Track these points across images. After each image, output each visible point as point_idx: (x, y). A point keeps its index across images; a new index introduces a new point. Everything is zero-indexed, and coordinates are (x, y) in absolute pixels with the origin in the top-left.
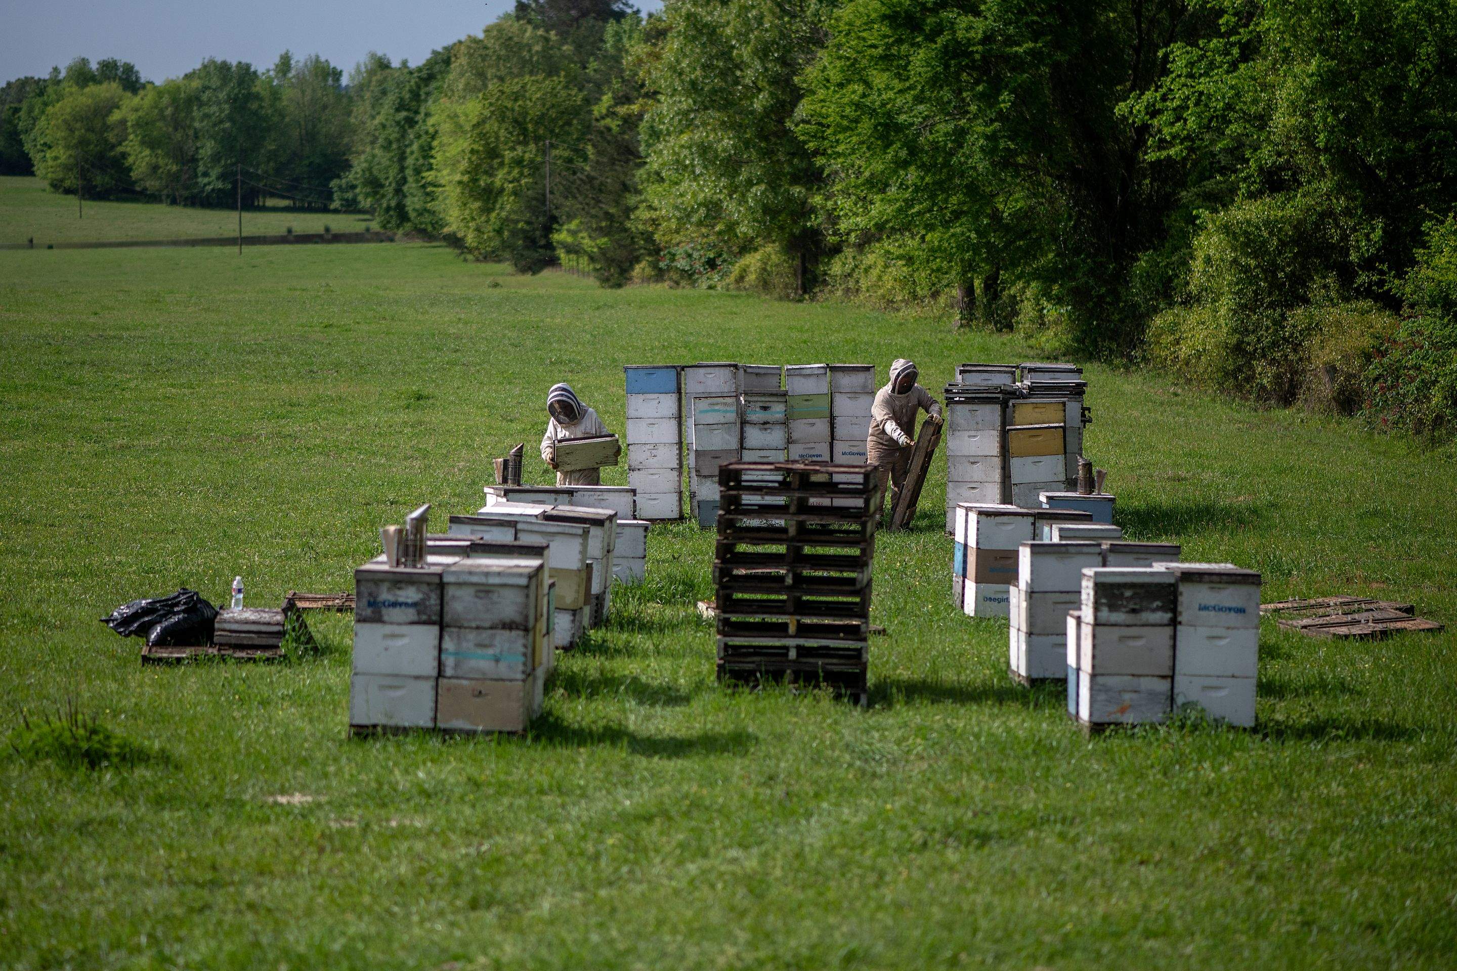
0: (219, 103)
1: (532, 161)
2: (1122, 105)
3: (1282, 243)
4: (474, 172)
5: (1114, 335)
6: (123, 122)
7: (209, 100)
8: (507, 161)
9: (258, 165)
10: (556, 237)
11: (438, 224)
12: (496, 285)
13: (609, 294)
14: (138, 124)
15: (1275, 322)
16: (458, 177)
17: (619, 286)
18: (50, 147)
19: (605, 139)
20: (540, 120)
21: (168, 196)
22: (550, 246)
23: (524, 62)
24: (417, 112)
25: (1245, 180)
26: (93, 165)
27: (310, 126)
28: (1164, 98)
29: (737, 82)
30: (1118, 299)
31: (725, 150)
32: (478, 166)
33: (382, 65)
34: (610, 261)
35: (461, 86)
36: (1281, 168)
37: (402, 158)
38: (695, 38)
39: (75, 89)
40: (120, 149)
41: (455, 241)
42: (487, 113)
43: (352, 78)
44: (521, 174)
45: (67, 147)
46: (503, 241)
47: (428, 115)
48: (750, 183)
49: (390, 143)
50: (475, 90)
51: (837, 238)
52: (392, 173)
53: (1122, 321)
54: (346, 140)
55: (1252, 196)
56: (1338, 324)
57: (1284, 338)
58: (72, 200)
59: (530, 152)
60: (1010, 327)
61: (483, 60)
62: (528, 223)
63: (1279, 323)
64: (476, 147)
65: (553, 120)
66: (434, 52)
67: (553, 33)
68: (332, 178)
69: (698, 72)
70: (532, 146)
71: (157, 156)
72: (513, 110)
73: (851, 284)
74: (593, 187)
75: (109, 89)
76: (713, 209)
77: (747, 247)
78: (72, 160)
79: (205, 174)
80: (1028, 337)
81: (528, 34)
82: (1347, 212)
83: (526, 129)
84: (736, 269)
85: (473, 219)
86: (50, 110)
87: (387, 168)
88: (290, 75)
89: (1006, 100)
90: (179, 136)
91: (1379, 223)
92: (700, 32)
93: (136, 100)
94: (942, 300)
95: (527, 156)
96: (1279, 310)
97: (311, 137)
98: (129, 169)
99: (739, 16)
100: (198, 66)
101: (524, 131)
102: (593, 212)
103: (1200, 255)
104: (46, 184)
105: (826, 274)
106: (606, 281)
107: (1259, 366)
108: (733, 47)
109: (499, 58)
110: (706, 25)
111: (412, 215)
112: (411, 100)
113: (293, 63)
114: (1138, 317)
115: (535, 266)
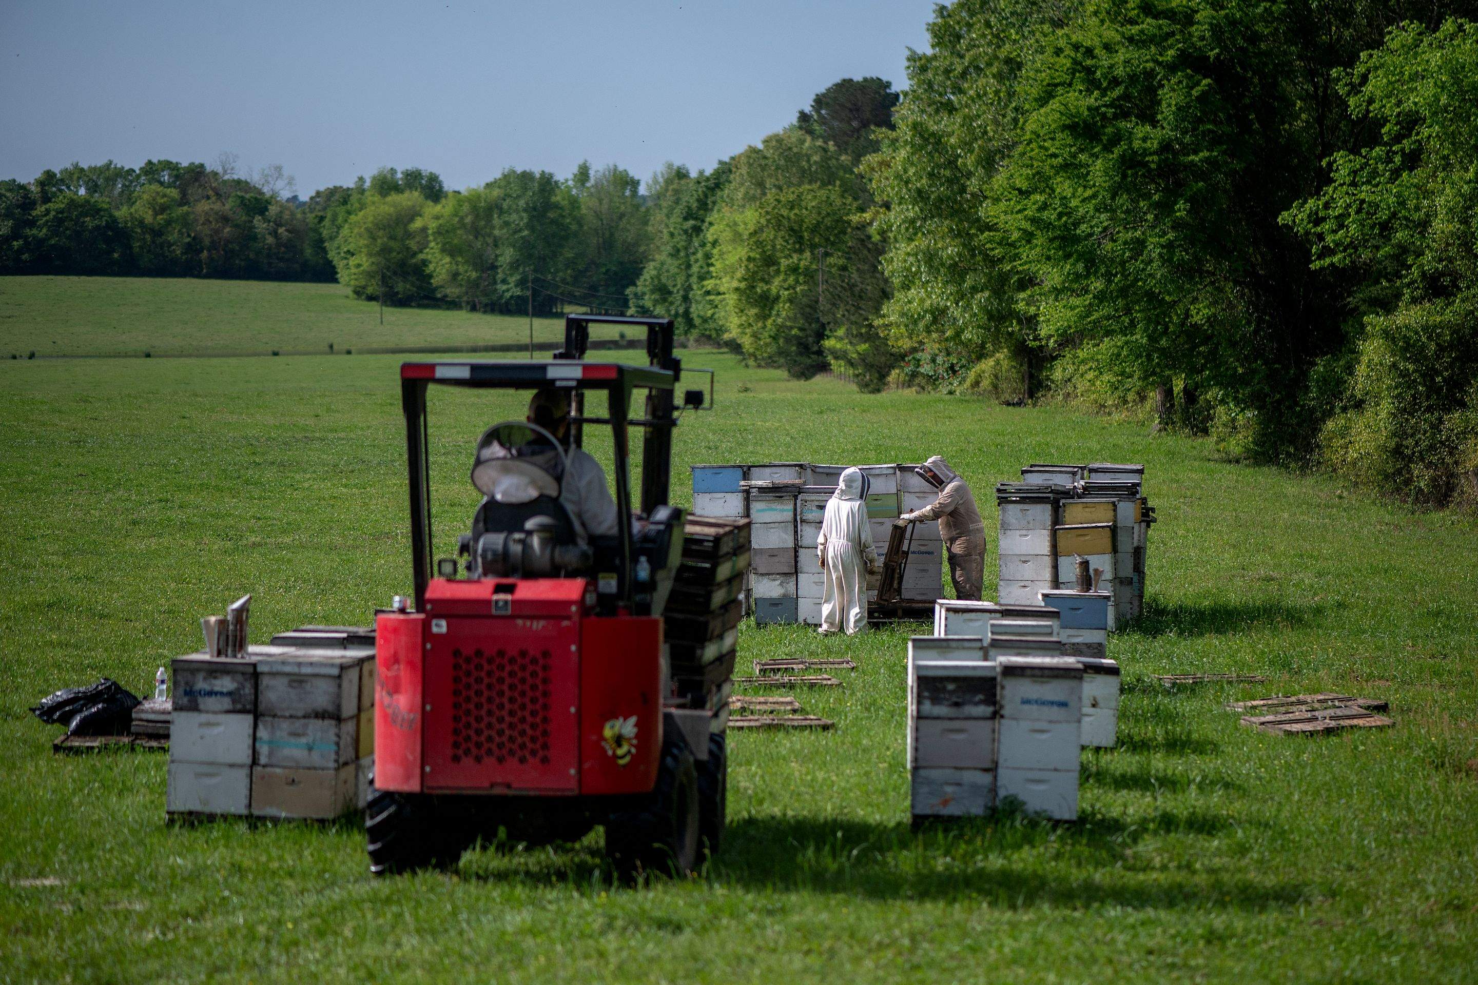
0: (517, 211)
1: (807, 268)
2: (1285, 214)
3: (1441, 348)
4: (751, 279)
5: (1293, 440)
6: (424, 229)
7: (510, 207)
8: (782, 269)
9: (557, 271)
10: (829, 343)
11: (720, 330)
12: (746, 390)
13: (869, 398)
14: (439, 232)
15: (1432, 426)
16: (735, 284)
17: (878, 391)
18: (353, 255)
19: (865, 247)
20: (815, 229)
21: (468, 303)
22: (820, 352)
23: (803, 171)
24: (703, 221)
25: (1408, 285)
26: (395, 273)
27: (607, 234)
28: (1327, 206)
29: (963, 190)
30: (1296, 404)
31: (950, 257)
32: (755, 273)
33: (681, 174)
34: (869, 367)
35: (740, 195)
36: (1442, 274)
37: (689, 266)
38: (922, 148)
39: (377, 198)
40: (421, 256)
41: (735, 347)
42: (763, 221)
43: (649, 187)
44: (797, 281)
45: (370, 255)
46: (779, 347)
47: (711, 224)
48: (974, 290)
49: (678, 251)
50: (753, 198)
51: (1038, 343)
52: (680, 280)
53: (1299, 425)
54: (642, 249)
55: (1414, 301)
57: (1441, 442)
58: (375, 306)
59: (805, 259)
60: (1206, 432)
61: (763, 170)
62: (801, 329)
63: (1436, 427)
64: (752, 255)
65: (827, 228)
66: (720, 162)
67: (831, 143)
68: (627, 286)
69: (924, 181)
70: (808, 254)
71: (457, 264)
72: (789, 219)
73: (1070, 389)
74: (853, 295)
75: (410, 198)
76: (938, 314)
77: (981, 355)
78: (374, 268)
79: (504, 281)
80: (1221, 440)
81: (807, 144)
83: (801, 237)
84: (972, 375)
85: (750, 325)
86: (353, 218)
87: (674, 276)
88: (588, 185)
89: (1181, 209)
90: (478, 244)
92: (927, 140)
93: (438, 208)
94: (1147, 404)
95: (802, 264)
96: (1436, 414)
97: (608, 244)
98: (430, 276)
99: (963, 126)
100: (498, 175)
101: (800, 239)
102: (853, 318)
103: (1365, 359)
104: (349, 291)
105: (1048, 378)
106: (865, 386)
107: (1417, 469)
108: (959, 156)
109: (778, 168)
110: (933, 134)
111: (697, 321)
112: (699, 209)
113: (592, 173)
114: (1313, 422)
115: (806, 373)
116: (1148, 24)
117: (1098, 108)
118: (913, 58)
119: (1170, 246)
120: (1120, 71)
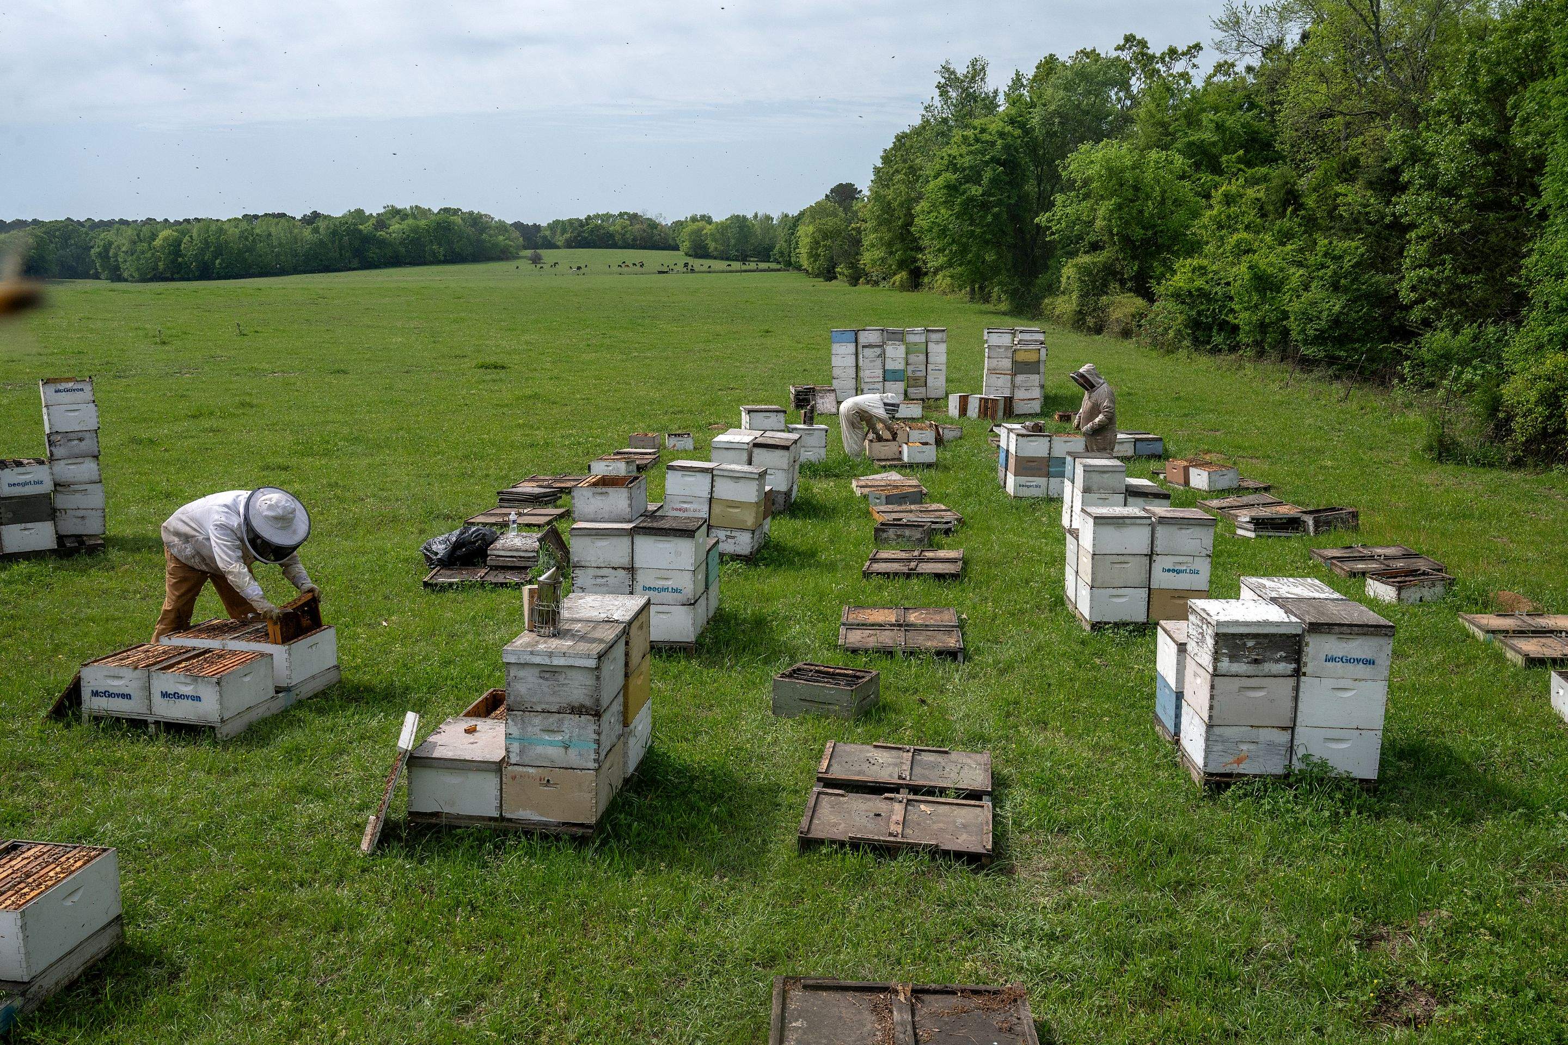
0: (735, 227)
1: (829, 246)
2: (1037, 218)
3: (1098, 271)
4: (812, 248)
5: (1028, 306)
6: (706, 234)
7: (733, 226)
8: (821, 246)
9: (748, 248)
10: (836, 270)
11: (801, 266)
13: (852, 289)
14: (711, 234)
15: (1095, 302)
16: (806, 251)
17: (855, 286)
18: (684, 242)
19: (852, 237)
20: (832, 232)
21: (720, 257)
22: (834, 273)
23: (827, 214)
24: (795, 231)
25: (1083, 247)
26: (697, 247)
27: (763, 235)
28: (1053, 215)
29: (892, 216)
30: (1030, 292)
31: (888, 239)
33: (786, 216)
34: (853, 278)
35: (807, 222)
36: (1097, 242)
37: (790, 245)
38: (879, 201)
39: (692, 224)
40: (705, 243)
41: (806, 271)
42: (815, 230)
43: (777, 220)
44: (826, 250)
45: (689, 242)
46: (820, 271)
47: (798, 231)
48: (897, 251)
49: (787, 240)
50: (812, 223)
52: (787, 250)
53: (1032, 301)
54: (775, 240)
55: (1086, 253)
56: (1120, 302)
57: (1098, 308)
59: (829, 242)
60: (989, 302)
61: (814, 213)
62: (828, 266)
63: (1097, 302)
64: (812, 241)
65: (836, 232)
66: (800, 211)
67: (838, 205)
71: (716, 245)
72: (823, 229)
73: (931, 286)
74: (848, 254)
75: (701, 224)
76: (883, 260)
77: (895, 273)
78: (691, 246)
81: (828, 205)
82: (1124, 259)
85: (811, 264)
86: (684, 230)
87: (786, 248)
88: (757, 219)
90: (723, 238)
91: (1137, 263)
93: (711, 227)
94: (963, 292)
95: (828, 244)
96: (1096, 297)
97: (764, 239)
98: (708, 249)
99: (893, 192)
100: (729, 216)
101: (827, 236)
102: (847, 262)
103: (1065, 276)
104: (683, 253)
105: (922, 283)
106: (851, 284)
107: (1088, 319)
108: (891, 203)
109: (819, 212)
110: (882, 196)
111: (793, 263)
112: (793, 226)
113: (759, 215)
114: (1038, 299)
115: (830, 279)
116: (978, 146)
117: (958, 179)
118: (875, 168)
119: (984, 233)
120: (967, 165)
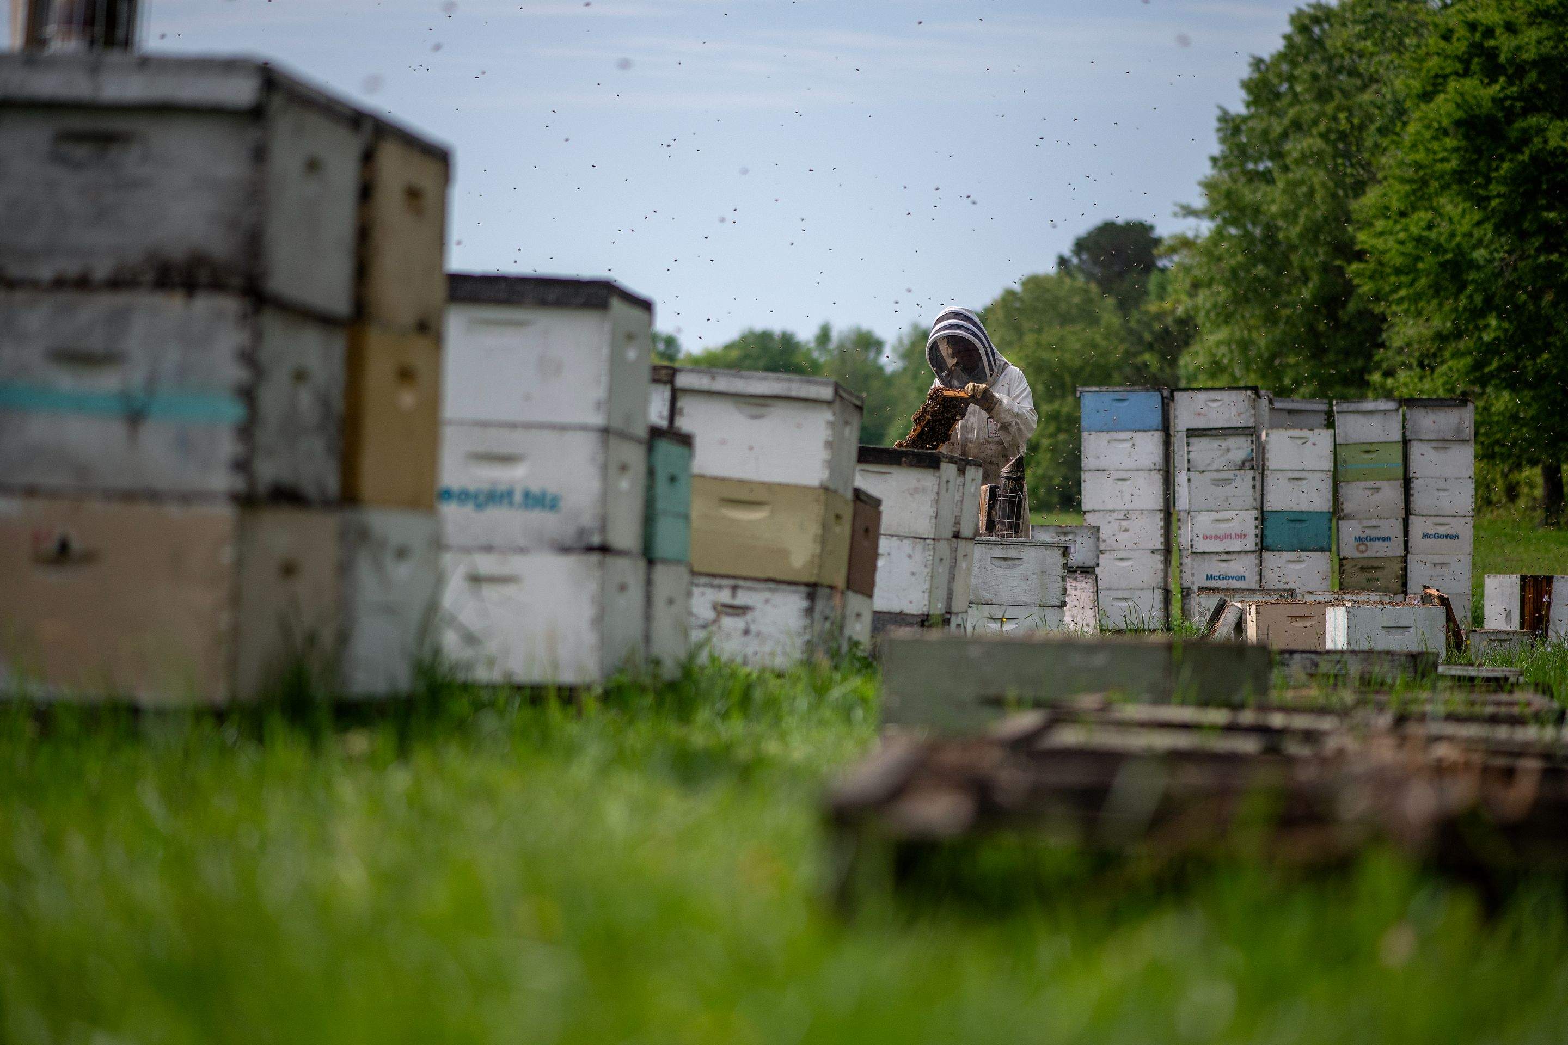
23: (1064, 313)
43: (893, 347)
61: (1020, 314)
67: (1093, 286)
69: (1239, 258)
72: (1050, 362)
81: (1067, 288)
83: (1064, 382)
88: (830, 347)
92: (1241, 211)
95: (1065, 411)
99: (1284, 194)
100: (737, 337)
101: (1062, 385)
108: (1279, 228)
109: (1037, 310)
110: (1249, 205)
113: (835, 335)
117: (1502, 100)
118: (1225, 118)
120: (1529, 55)
